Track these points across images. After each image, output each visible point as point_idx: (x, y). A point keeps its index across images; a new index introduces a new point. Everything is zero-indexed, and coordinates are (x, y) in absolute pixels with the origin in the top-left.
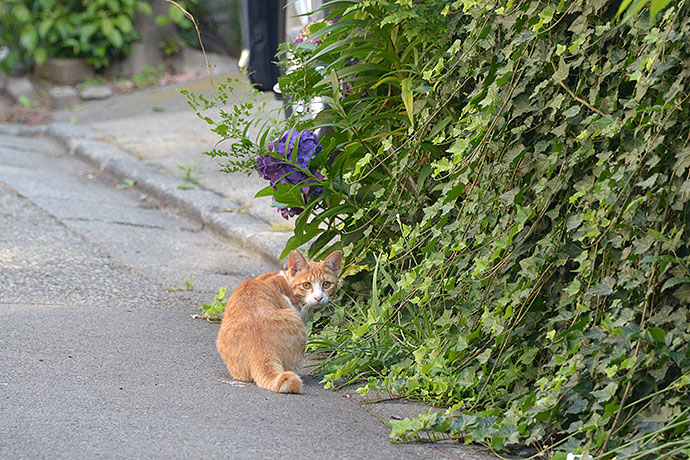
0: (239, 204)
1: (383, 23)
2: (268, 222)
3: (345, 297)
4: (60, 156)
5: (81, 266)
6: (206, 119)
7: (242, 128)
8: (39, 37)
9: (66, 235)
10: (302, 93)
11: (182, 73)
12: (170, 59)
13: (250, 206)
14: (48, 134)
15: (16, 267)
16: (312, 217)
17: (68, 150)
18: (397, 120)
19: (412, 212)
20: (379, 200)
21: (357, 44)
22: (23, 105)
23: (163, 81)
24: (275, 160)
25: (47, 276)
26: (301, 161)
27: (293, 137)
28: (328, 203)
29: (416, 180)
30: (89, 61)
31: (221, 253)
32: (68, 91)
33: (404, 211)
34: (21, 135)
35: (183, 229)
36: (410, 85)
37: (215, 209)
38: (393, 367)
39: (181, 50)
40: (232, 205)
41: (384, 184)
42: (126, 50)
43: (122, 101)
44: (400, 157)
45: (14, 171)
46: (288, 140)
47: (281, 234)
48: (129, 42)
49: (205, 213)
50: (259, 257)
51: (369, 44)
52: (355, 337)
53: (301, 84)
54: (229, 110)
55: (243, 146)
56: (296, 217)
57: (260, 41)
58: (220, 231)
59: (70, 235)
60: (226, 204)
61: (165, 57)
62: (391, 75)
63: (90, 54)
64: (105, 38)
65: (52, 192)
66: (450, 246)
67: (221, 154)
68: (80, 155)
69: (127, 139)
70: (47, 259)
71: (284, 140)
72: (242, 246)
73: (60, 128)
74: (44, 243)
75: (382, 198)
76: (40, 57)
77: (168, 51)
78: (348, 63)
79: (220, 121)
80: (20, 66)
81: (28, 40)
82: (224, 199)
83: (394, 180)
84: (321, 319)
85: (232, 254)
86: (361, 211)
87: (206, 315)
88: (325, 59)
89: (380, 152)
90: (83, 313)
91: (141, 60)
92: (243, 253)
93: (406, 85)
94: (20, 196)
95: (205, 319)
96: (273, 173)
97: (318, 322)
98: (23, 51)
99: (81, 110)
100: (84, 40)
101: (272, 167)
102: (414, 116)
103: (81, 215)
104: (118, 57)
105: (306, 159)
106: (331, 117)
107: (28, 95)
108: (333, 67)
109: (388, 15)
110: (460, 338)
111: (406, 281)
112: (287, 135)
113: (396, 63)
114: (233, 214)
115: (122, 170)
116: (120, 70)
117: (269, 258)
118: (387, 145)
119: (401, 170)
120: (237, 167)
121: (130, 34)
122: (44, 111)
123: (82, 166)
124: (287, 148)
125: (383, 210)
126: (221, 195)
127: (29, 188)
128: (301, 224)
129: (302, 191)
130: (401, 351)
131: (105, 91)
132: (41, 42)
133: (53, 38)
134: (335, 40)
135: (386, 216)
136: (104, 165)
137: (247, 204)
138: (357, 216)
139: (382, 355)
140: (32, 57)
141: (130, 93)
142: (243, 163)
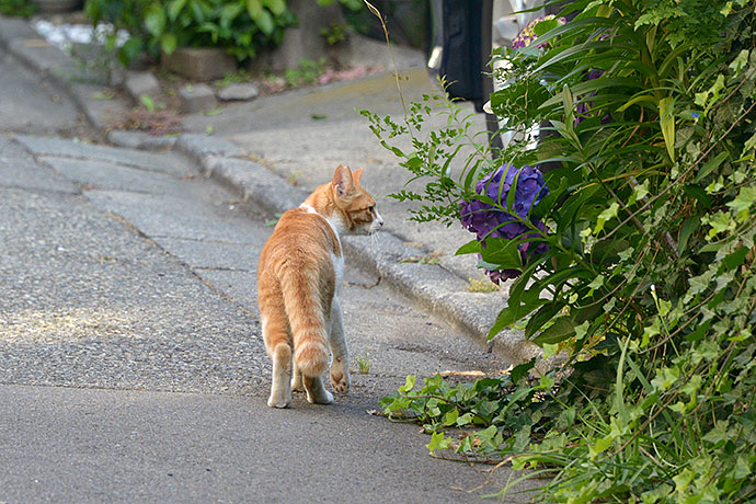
0: (427, 252)
1: (638, 24)
2: (464, 278)
3: (574, 391)
4: (193, 178)
5: (220, 336)
6: (394, 149)
7: (441, 162)
8: (168, 19)
9: (201, 290)
10: (522, 115)
11: (350, 68)
12: (333, 49)
13: (441, 255)
14: (176, 148)
15: (137, 337)
16: (531, 282)
17: (203, 170)
18: (651, 154)
19: (670, 281)
20: (625, 263)
21: (599, 51)
22: (145, 107)
23: (324, 79)
24: (484, 205)
25: (177, 349)
26: (520, 208)
27: (510, 174)
28: (554, 264)
29: (674, 235)
30: (230, 51)
31: (403, 319)
32: (203, 90)
33: (658, 279)
34: (142, 148)
35: (352, 284)
36: (671, 108)
37: (395, 258)
38: (644, 495)
39: (347, 37)
40: (416, 252)
41: (633, 242)
42: (277, 38)
43: (272, 104)
44: (656, 205)
45: (134, 199)
46: (503, 179)
47: (483, 295)
48: (282, 28)
49: (381, 263)
50: (454, 326)
51: (616, 50)
52: (592, 454)
53: (521, 102)
54: (425, 138)
55: (442, 187)
56: (510, 281)
57: (458, 34)
58: (402, 288)
59: (207, 290)
60: (409, 251)
61: (327, 47)
62: (645, 94)
63: (232, 42)
64: (252, 22)
65: (182, 229)
66: (727, 332)
67: (412, 197)
68: (218, 177)
69: (278, 158)
70: (177, 326)
71: (497, 179)
72: (430, 309)
73: (193, 141)
74: (173, 303)
75: (631, 261)
76: (169, 46)
77: (332, 39)
78: (585, 76)
79: (410, 151)
80: (143, 56)
81: (153, 23)
82: (405, 244)
83: (647, 236)
84: (543, 420)
85: (417, 320)
86: (600, 278)
87: (387, 411)
88: (556, 70)
89: (631, 202)
90: (224, 406)
91: (295, 51)
92: (432, 319)
93: (665, 108)
94: (142, 235)
95: (386, 416)
96: (480, 223)
97: (537, 425)
98: (147, 37)
99: (218, 115)
100: (225, 23)
101: (479, 215)
102: (676, 150)
103: (220, 263)
104: (267, 45)
105: (526, 205)
106: (559, 147)
107: (152, 95)
108: (566, 81)
109: (645, 12)
110: (740, 461)
111: (664, 379)
112: (501, 172)
113: (652, 77)
114: (419, 265)
115: (271, 200)
116: (270, 63)
117: (467, 329)
118: (641, 192)
119: (656, 223)
120: (433, 214)
121: (281, 17)
122: (172, 116)
123: (222, 193)
124: (501, 188)
125: (630, 277)
126: (402, 239)
127: (153, 224)
128: (517, 292)
129: (519, 248)
130: (654, 474)
131: (250, 90)
132: (170, 26)
133: (186, 22)
134: (567, 44)
135: (635, 284)
136: (248, 192)
137: (437, 252)
138: (595, 285)
139: (629, 477)
140: (159, 44)
141: (281, 93)
142: (442, 208)
